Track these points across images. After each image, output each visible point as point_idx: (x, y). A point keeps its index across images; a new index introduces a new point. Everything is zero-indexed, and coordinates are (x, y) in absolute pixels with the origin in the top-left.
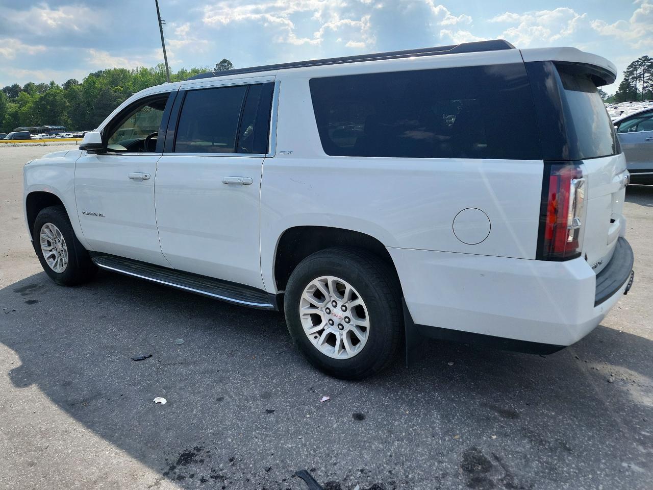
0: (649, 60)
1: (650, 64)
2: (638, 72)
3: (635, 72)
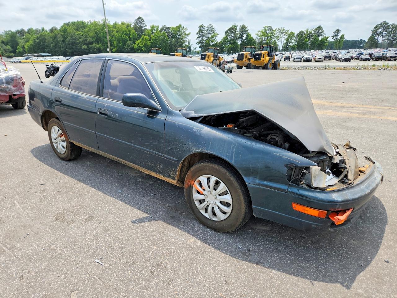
0: (387, 24)
1: (387, 26)
2: (380, 31)
3: (378, 31)
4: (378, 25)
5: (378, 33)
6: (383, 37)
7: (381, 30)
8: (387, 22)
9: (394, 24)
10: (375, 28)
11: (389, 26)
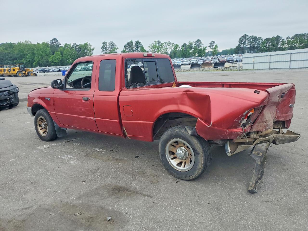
4: (242, 37)
5: (242, 43)
6: (246, 46)
7: (244, 40)
8: (247, 34)
9: (253, 36)
10: (240, 39)
11: (249, 37)
